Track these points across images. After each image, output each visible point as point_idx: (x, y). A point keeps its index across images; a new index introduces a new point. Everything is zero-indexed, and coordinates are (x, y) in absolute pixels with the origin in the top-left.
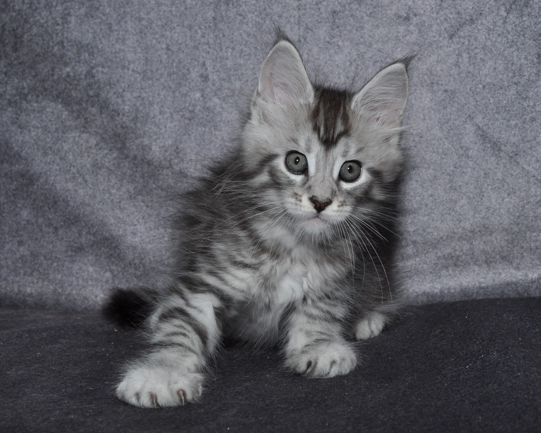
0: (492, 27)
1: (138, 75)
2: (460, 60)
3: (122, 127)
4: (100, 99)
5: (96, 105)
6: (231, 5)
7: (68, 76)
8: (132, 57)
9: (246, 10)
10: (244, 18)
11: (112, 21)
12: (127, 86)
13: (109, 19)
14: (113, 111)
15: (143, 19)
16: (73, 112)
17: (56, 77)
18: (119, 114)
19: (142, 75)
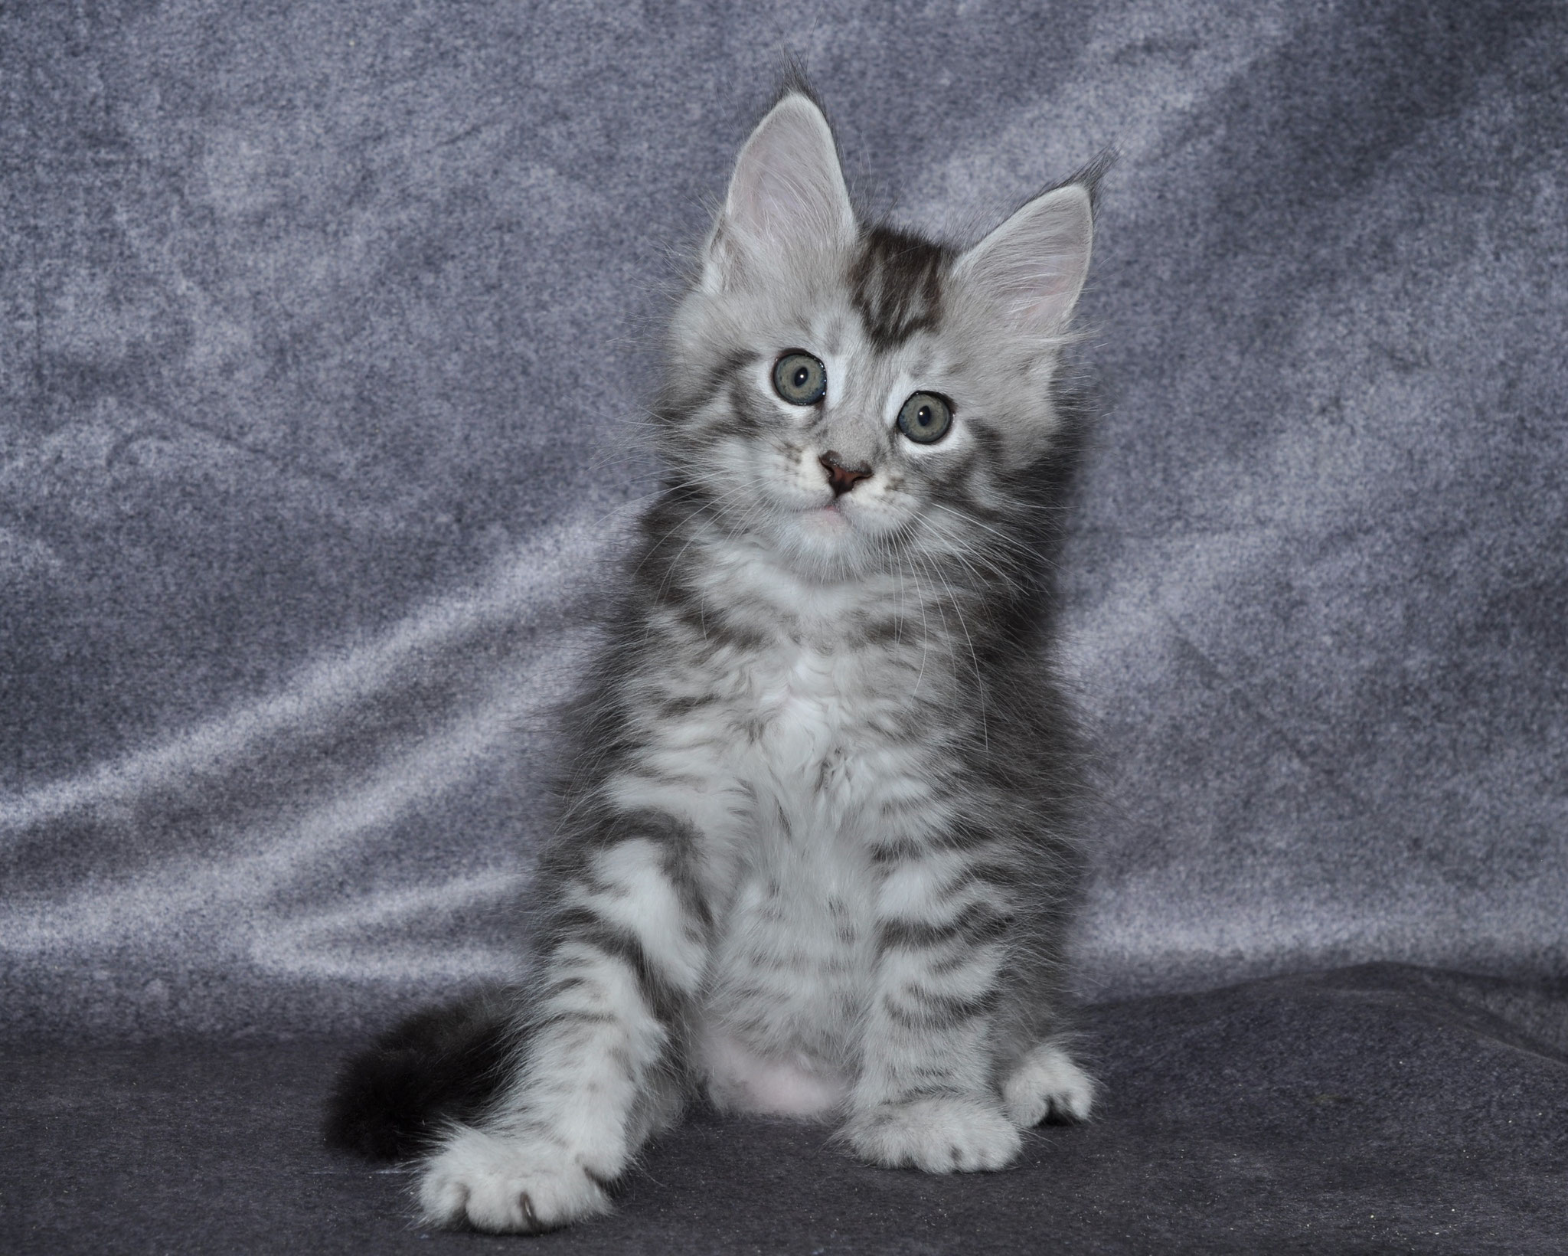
0: (1207, 388)
1: (268, 463)
2: (1131, 460)
3: (221, 599)
4: (156, 525)
5: (144, 541)
6: (546, 297)
7: (59, 459)
8: (250, 413)
9: (590, 311)
10: (585, 332)
11: (194, 318)
12: (232, 490)
13: (186, 312)
14: (193, 555)
15: (290, 316)
16: (78, 559)
17: (20, 463)
18: (210, 564)
19: (280, 464)
